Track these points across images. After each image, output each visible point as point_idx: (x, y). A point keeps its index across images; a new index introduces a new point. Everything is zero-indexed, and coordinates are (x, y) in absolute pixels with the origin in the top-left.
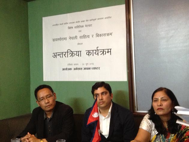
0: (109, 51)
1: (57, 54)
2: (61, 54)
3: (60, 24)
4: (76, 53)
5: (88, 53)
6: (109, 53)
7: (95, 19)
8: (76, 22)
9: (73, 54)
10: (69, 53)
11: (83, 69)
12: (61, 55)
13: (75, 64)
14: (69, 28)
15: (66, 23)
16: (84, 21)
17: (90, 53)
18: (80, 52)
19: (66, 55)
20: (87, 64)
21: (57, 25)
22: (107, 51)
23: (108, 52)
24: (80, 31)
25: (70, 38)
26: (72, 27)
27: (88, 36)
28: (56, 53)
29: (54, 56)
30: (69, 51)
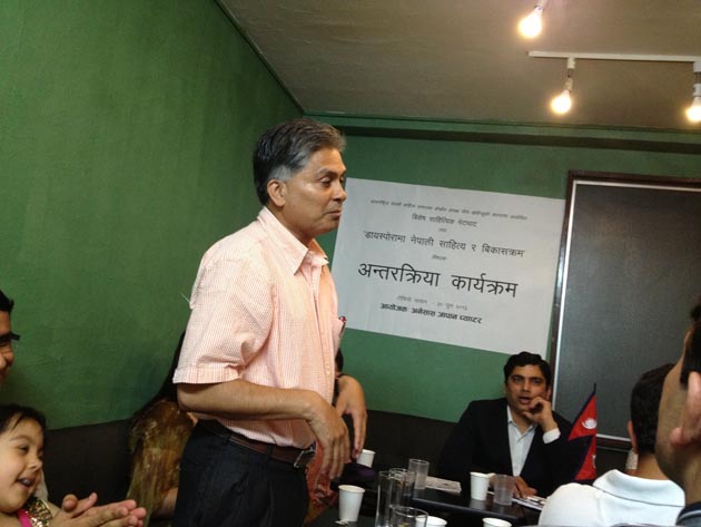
0: (511, 288)
1: (373, 268)
2: (384, 271)
3: (393, 204)
4: (425, 275)
5: (456, 283)
6: (511, 292)
7: (487, 214)
8: (437, 209)
9: (417, 278)
10: (405, 272)
11: (437, 314)
12: (384, 274)
13: (417, 301)
14: (415, 216)
15: (410, 205)
16: (457, 211)
17: (462, 284)
18: (435, 276)
19: (398, 276)
20: (449, 306)
21: (383, 202)
22: (505, 286)
23: (508, 290)
24: (443, 230)
25: (414, 239)
26: (424, 218)
27: (463, 246)
28: (371, 266)
29: (363, 272)
30: (406, 267)
